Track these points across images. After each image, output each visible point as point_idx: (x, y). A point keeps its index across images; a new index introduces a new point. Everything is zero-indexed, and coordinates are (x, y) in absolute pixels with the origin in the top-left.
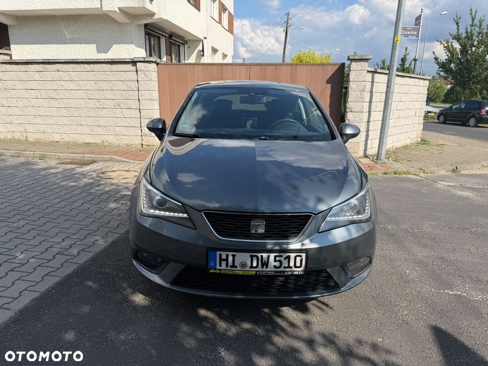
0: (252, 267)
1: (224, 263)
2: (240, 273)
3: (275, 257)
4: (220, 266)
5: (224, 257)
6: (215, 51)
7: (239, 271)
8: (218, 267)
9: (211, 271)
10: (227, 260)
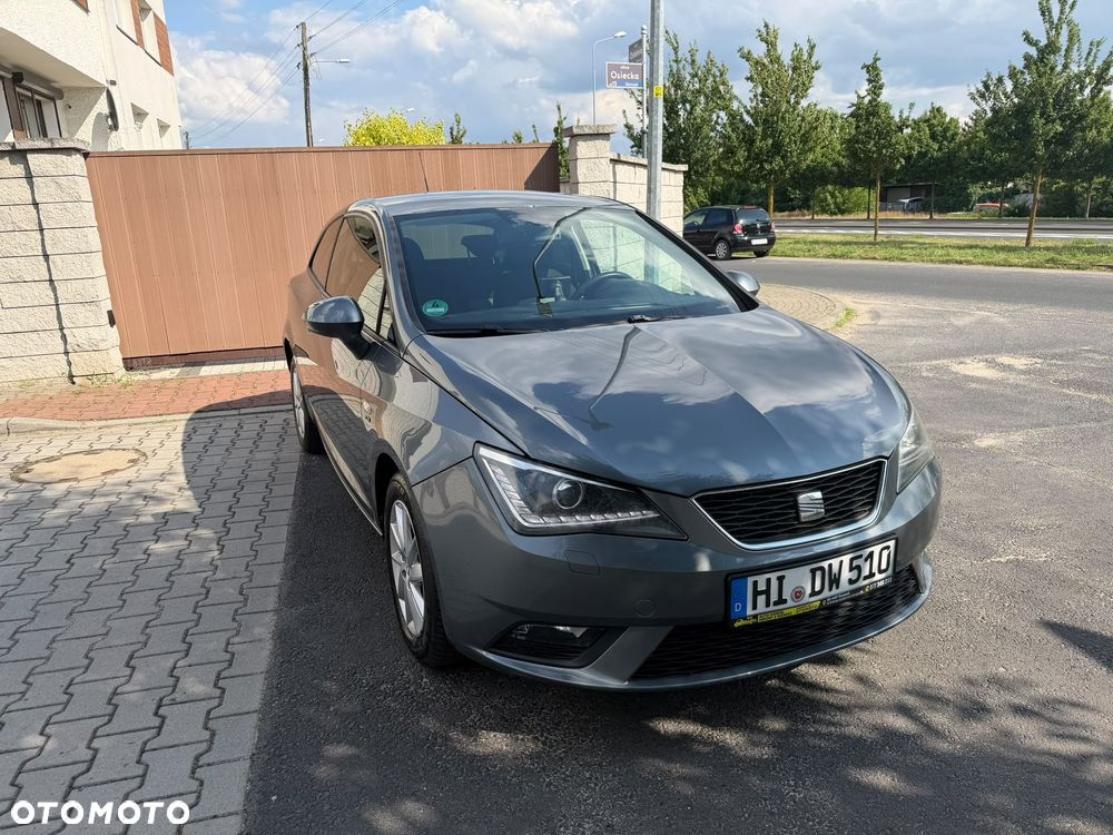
0: (814, 593)
1: (761, 599)
2: (794, 612)
3: (852, 560)
4: (755, 607)
5: (762, 587)
6: (139, 115)
7: (791, 608)
8: (750, 612)
9: (737, 624)
10: (767, 592)
